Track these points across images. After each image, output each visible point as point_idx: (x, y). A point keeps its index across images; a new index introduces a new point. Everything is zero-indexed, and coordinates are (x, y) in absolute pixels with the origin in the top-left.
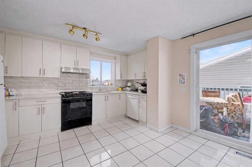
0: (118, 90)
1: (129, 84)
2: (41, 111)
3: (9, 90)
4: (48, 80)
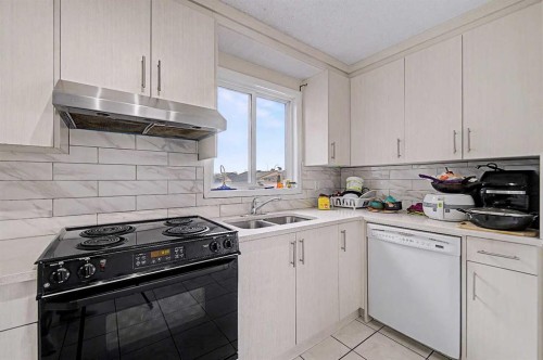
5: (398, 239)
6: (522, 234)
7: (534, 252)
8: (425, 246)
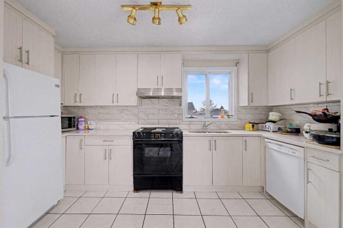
0: (244, 129)
1: (273, 116)
2: (108, 155)
3: (89, 122)
4: (127, 110)
5: (276, 147)
6: (334, 147)
7: (337, 158)
8: (287, 152)
